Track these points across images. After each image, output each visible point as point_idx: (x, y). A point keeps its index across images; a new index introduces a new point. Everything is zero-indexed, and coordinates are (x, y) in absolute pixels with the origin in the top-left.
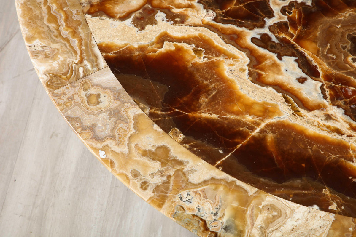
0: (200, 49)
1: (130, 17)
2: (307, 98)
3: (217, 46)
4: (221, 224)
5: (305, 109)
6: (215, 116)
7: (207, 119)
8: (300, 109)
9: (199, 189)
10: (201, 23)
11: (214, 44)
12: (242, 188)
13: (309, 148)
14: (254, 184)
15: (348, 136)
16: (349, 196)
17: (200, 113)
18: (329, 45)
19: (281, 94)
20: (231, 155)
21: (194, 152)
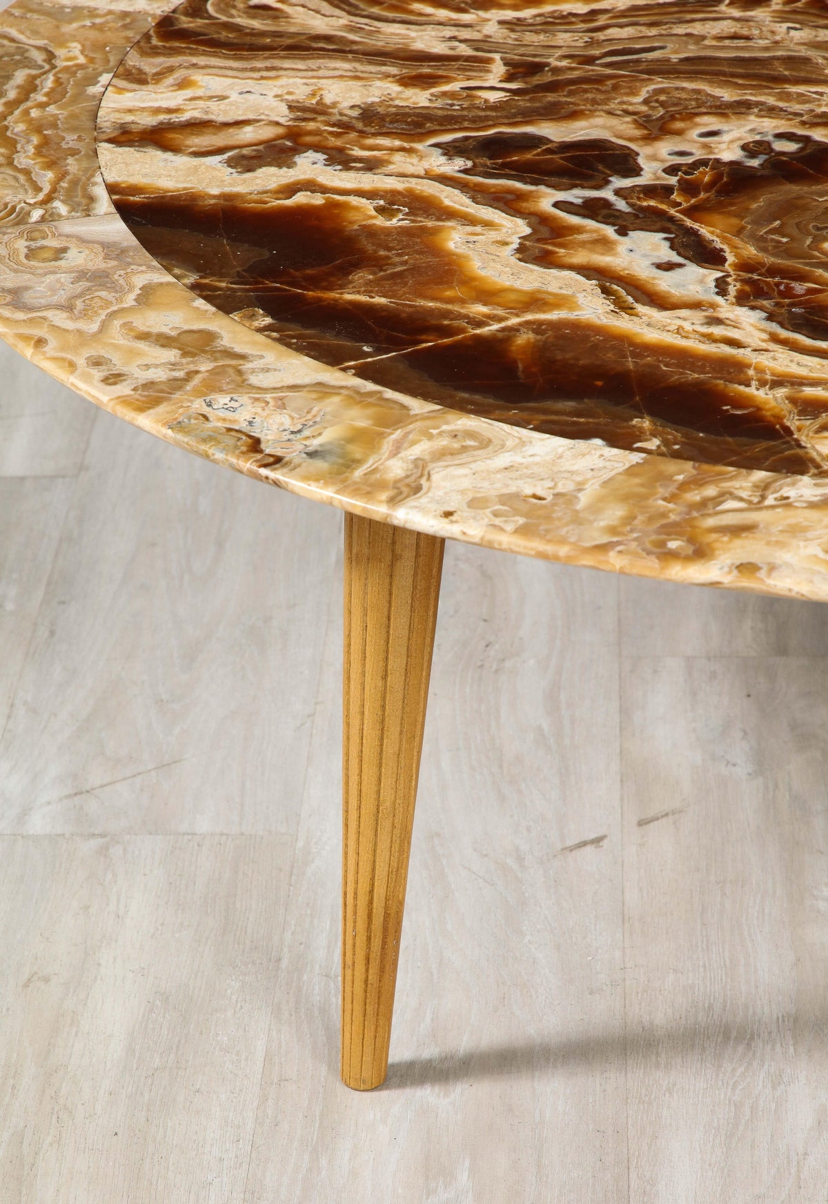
0: (396, 207)
1: (223, 154)
2: (669, 292)
3: (448, 207)
4: (303, 446)
5: (651, 306)
6: (380, 300)
7: (352, 303)
8: (637, 305)
9: (268, 396)
10: (422, 173)
11: (442, 202)
12: (395, 402)
13: (630, 359)
14: (433, 399)
15: (755, 350)
16: (702, 432)
17: (342, 294)
18: (778, 223)
19: (594, 282)
20: (394, 356)
21: (289, 345)
